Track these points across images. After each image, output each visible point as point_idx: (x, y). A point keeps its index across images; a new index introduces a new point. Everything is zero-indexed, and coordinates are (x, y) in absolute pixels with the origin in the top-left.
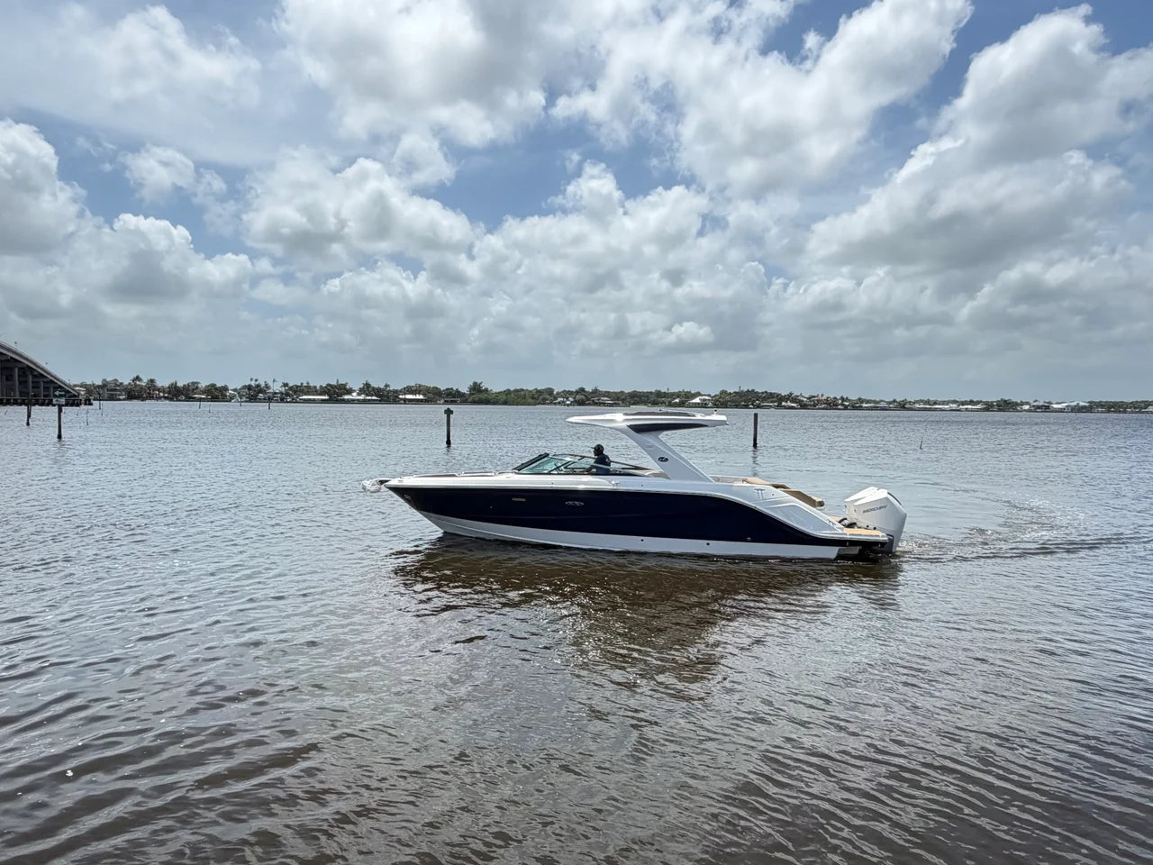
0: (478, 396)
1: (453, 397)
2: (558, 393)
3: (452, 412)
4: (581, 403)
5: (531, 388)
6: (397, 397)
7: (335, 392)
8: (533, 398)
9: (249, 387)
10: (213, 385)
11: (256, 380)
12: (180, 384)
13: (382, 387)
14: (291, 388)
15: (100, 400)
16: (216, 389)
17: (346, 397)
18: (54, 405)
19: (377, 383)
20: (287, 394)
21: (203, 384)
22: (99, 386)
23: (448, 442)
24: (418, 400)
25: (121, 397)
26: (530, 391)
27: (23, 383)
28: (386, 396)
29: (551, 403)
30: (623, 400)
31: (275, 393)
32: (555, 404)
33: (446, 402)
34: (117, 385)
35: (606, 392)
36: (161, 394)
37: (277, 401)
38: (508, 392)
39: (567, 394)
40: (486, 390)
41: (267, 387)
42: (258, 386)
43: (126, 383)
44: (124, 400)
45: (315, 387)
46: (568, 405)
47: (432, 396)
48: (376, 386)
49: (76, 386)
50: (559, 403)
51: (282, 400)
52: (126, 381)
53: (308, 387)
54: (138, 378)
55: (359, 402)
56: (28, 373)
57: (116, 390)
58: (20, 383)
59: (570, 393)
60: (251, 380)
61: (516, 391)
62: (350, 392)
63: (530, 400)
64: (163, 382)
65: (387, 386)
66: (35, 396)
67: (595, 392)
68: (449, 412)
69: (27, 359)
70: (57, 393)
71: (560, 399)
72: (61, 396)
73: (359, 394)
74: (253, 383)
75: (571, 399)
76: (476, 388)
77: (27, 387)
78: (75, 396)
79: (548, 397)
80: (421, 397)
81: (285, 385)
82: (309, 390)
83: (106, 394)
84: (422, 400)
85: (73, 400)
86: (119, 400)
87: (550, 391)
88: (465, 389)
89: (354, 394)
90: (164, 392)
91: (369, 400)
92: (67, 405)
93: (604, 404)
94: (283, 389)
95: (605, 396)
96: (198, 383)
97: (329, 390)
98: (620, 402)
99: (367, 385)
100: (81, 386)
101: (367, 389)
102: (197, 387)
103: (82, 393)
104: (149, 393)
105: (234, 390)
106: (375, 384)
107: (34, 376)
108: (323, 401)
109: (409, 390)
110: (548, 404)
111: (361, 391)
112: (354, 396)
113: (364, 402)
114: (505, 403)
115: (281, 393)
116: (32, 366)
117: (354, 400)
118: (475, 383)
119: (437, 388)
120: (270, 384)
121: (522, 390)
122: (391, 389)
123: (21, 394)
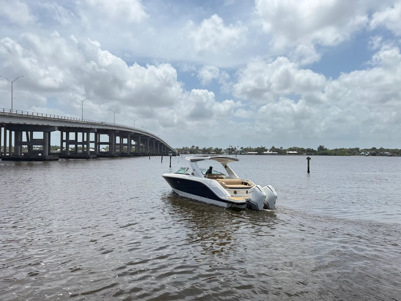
0: (322, 152)
1: (310, 152)
2: (361, 150)
3: (310, 159)
4: (374, 155)
5: (348, 148)
6: (286, 152)
7: (260, 151)
8: (349, 152)
9: (229, 149)
10: (217, 148)
11: (231, 146)
12: (206, 148)
13: (280, 148)
14: (244, 149)
15: (182, 154)
16: (218, 150)
17: (265, 152)
18: (169, 156)
19: (277, 147)
20: (243, 151)
21: (214, 148)
22: (182, 149)
23: (309, 172)
24: (295, 154)
25: (188, 153)
26: (347, 149)
27: (161, 148)
28: (281, 152)
29: (358, 155)
30: (397, 153)
31: (238, 151)
32: (360, 155)
33: (307, 154)
34: (187, 149)
35: (387, 149)
36: (200, 152)
37: (239, 154)
38: (336, 150)
39: (366, 150)
40: (326, 149)
41: (235, 148)
42: (232, 148)
43: (190, 148)
44: (189, 154)
45: (253, 149)
46: (367, 156)
47: (300, 152)
48: (277, 148)
49: (175, 149)
50: (362, 155)
51: (241, 154)
52: (190, 147)
53: (250, 148)
54: (193, 146)
55: (270, 154)
56: (162, 145)
57: (186, 151)
58: (160, 148)
59: (368, 150)
60: (230, 146)
61: (340, 149)
62: (266, 150)
63: (347, 153)
64: (201, 148)
65: (281, 148)
66: (164, 153)
67: (381, 149)
68: (309, 159)
69: (162, 141)
70: (170, 152)
71: (362, 153)
72: (171, 153)
73: (270, 151)
74: (230, 148)
75: (368, 153)
76: (321, 148)
77: (161, 150)
78: (175, 153)
79: (356, 152)
80: (296, 152)
81: (242, 148)
82: (250, 150)
83: (184, 152)
84: (296, 154)
85: (174, 154)
86: (188, 154)
87: (357, 149)
88: (316, 149)
89: (268, 151)
90: (201, 151)
91: (274, 154)
92: (172, 156)
93: (386, 155)
94: (241, 150)
95: (387, 151)
96: (212, 148)
97: (258, 150)
98: (396, 154)
99: (273, 147)
100: (177, 149)
101: (273, 149)
102: (212, 149)
103: (177, 152)
104: (197, 152)
105: (224, 150)
106: (276, 147)
107: (163, 146)
108: (256, 154)
109: (291, 149)
110: (356, 155)
111: (271, 150)
112: (268, 152)
113: (272, 154)
114: (335, 155)
115: (240, 151)
116: (163, 143)
117: (268, 154)
118: (320, 146)
119: (303, 148)
120: (237, 147)
121: (343, 149)
122: (283, 149)
123: (160, 152)
